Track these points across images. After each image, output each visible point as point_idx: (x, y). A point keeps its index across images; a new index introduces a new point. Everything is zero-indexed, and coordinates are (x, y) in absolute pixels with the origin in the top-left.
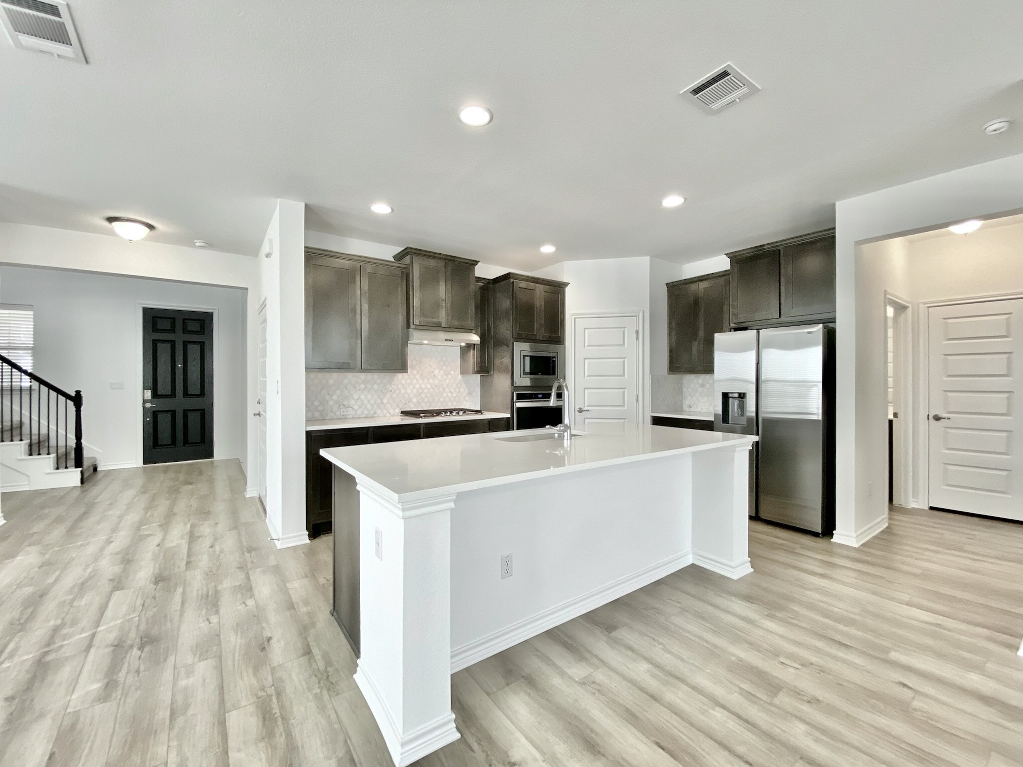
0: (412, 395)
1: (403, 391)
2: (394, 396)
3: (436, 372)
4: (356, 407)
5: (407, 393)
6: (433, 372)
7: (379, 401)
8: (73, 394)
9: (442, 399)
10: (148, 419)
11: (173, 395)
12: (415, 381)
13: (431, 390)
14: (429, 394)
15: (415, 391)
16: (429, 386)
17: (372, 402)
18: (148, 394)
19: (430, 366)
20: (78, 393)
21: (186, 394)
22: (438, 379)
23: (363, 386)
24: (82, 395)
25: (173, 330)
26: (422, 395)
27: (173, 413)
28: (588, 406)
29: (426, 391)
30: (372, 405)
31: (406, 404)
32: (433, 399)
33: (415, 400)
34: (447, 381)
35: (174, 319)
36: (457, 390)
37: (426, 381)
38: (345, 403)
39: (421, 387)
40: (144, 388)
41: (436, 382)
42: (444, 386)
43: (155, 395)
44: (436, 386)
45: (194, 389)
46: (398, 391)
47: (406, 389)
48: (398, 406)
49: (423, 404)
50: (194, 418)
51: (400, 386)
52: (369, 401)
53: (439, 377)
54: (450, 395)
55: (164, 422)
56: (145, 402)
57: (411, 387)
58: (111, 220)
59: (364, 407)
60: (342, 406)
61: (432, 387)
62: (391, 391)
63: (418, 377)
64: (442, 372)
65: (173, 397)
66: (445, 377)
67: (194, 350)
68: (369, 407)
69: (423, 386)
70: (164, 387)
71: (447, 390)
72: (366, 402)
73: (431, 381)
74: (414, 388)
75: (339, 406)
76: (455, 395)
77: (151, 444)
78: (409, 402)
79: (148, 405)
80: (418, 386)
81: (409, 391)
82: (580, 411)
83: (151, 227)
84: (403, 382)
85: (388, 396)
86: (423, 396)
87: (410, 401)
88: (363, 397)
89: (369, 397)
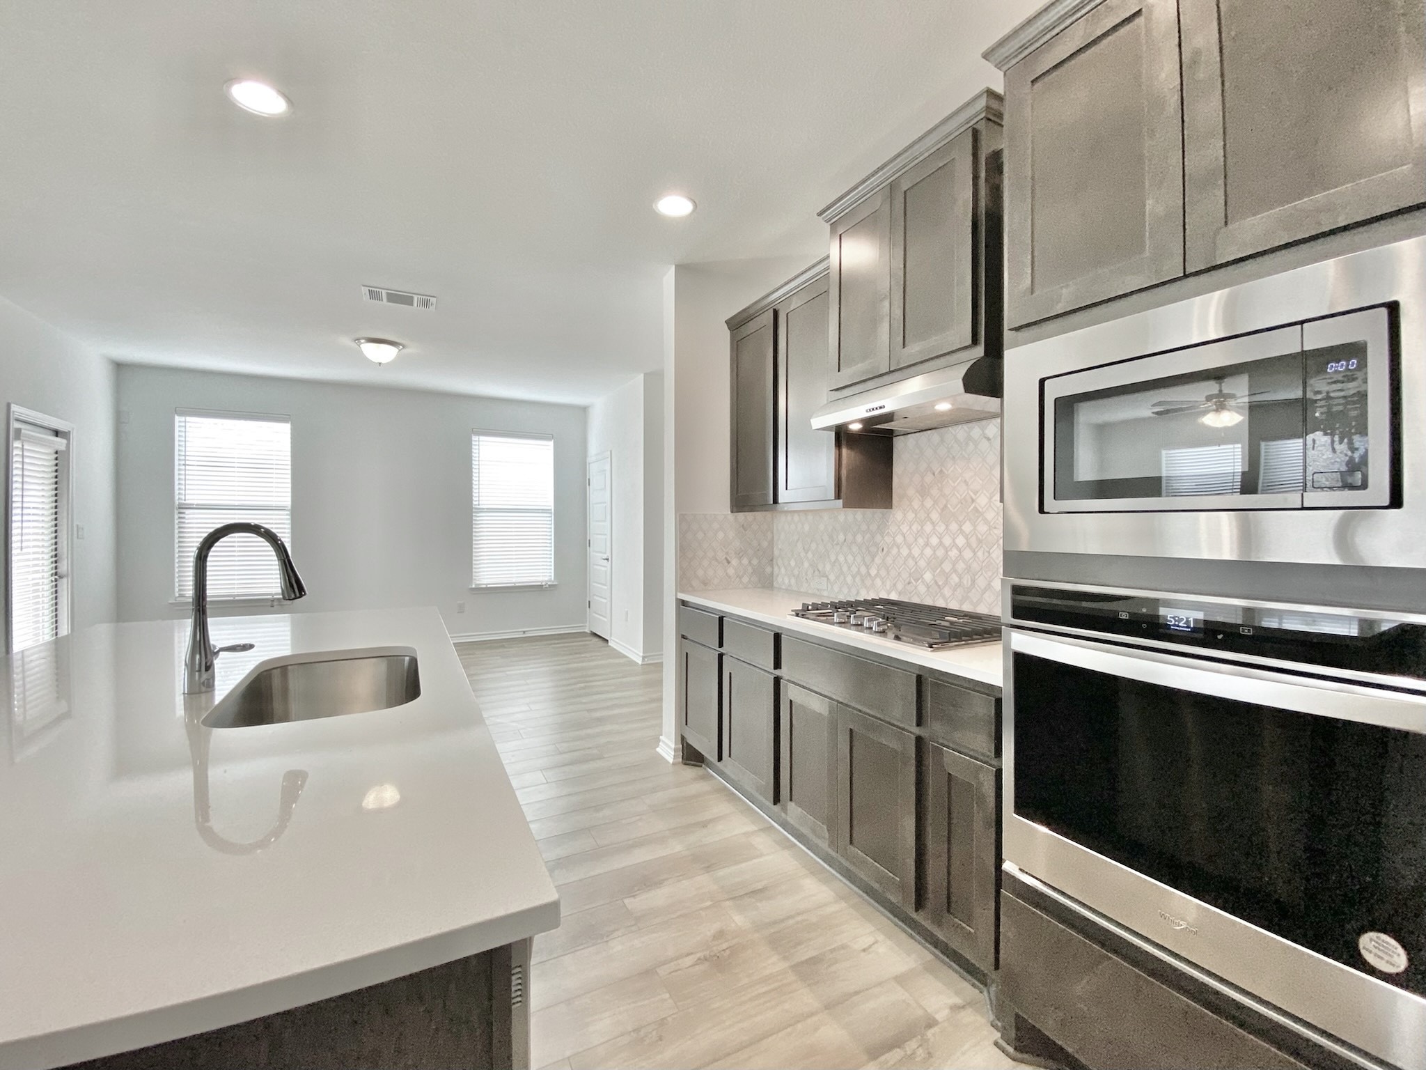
0: (922, 563)
1: (905, 552)
2: (889, 560)
4: (832, 577)
5: (913, 558)
6: (973, 501)
7: (863, 570)
12: (928, 528)
13: (968, 554)
14: (961, 566)
15: (928, 552)
16: (961, 541)
17: (854, 569)
22: (986, 522)
26: (943, 566)
29: (953, 553)
30: (854, 577)
31: (909, 583)
32: (973, 581)
33: (928, 576)
37: (954, 527)
38: (820, 567)
39: (941, 543)
44: (980, 541)
46: (895, 551)
47: (909, 547)
48: (895, 586)
49: (947, 592)
51: (899, 539)
52: (849, 567)
57: (921, 541)
59: (842, 578)
60: (817, 572)
62: (883, 550)
63: (935, 516)
68: (849, 581)
69: (947, 541)
72: (845, 569)
73: (967, 527)
74: (927, 544)
75: (814, 572)
78: (917, 580)
80: (934, 541)
81: (916, 552)
84: (905, 528)
85: (878, 560)
86: (947, 567)
87: (918, 577)
88: (841, 558)
89: (850, 558)
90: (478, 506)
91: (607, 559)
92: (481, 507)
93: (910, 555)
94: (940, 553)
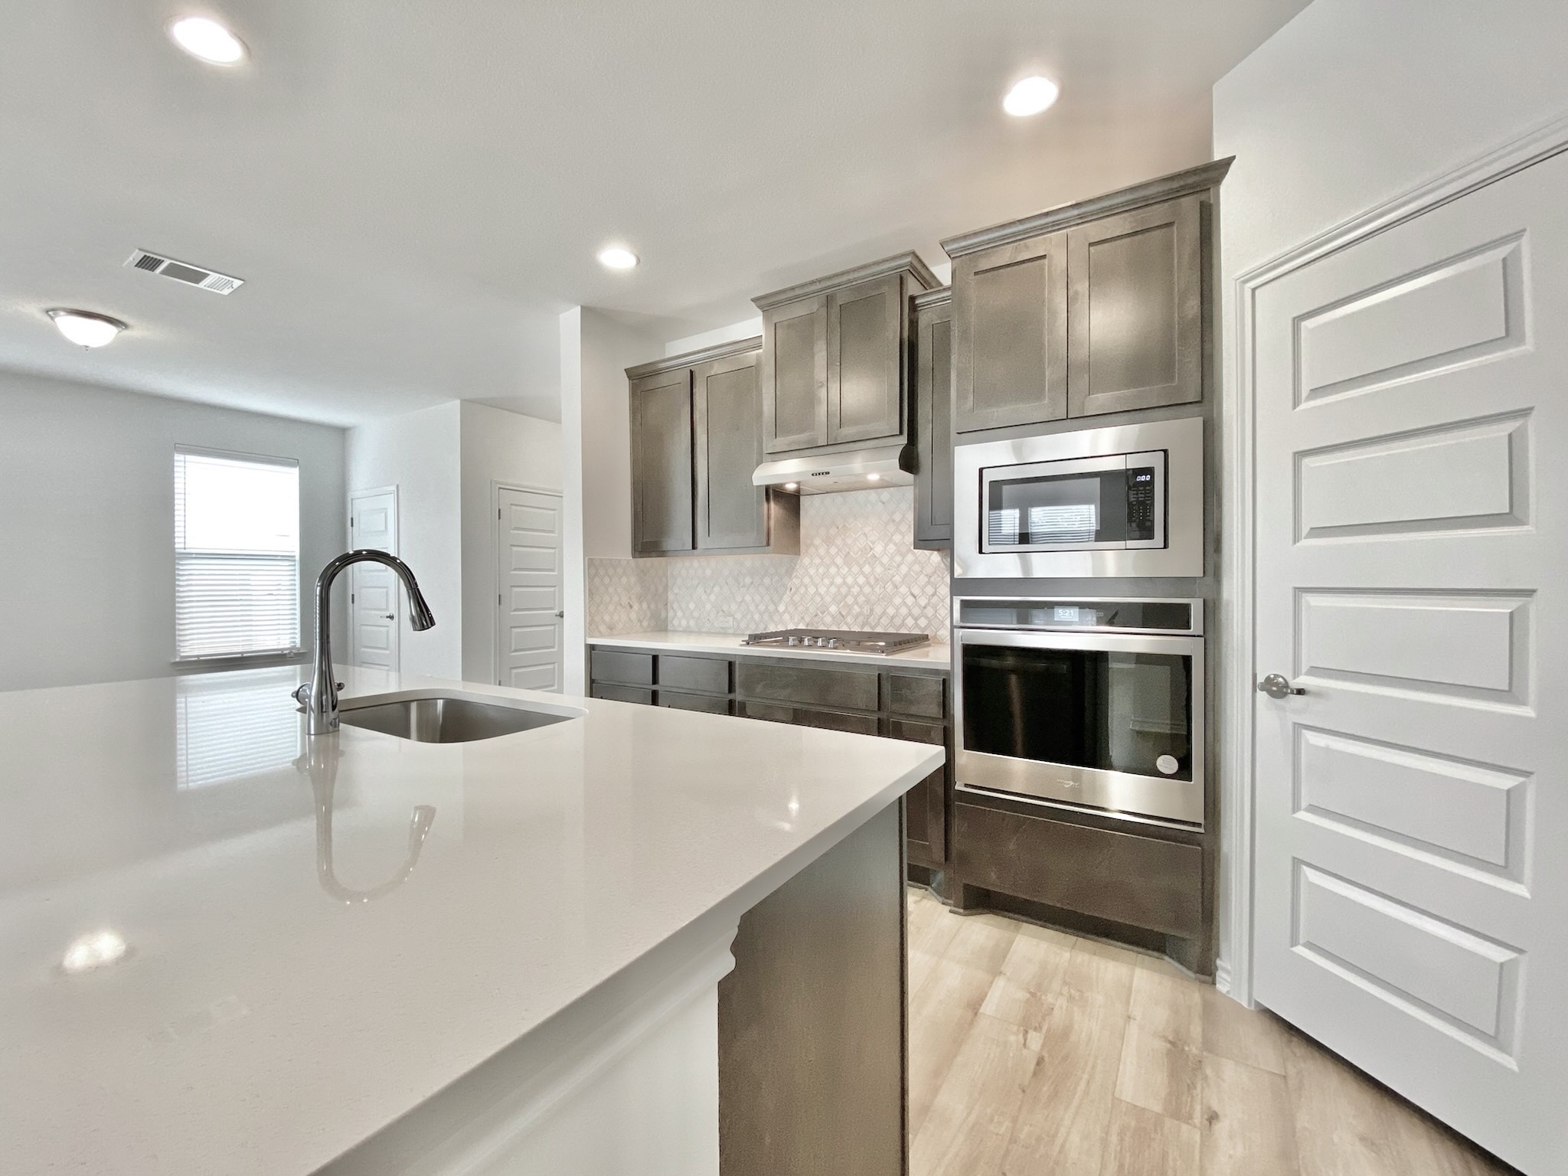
0: (828, 599)
1: (812, 590)
2: (797, 598)
3: (878, 549)
4: (738, 616)
5: (820, 595)
6: (871, 549)
7: (771, 608)
9: (891, 611)
12: (833, 570)
13: (867, 590)
14: (861, 599)
15: (833, 590)
16: (861, 580)
17: (762, 607)
19: (865, 535)
22: (882, 564)
23: (748, 580)
26: (846, 600)
29: (856, 590)
30: (761, 614)
31: (816, 616)
32: (872, 610)
33: (833, 609)
34: (904, 569)
36: (930, 590)
37: (855, 569)
38: (725, 608)
39: (845, 583)
41: (879, 569)
42: (897, 579)
44: (877, 580)
46: (802, 590)
47: (816, 586)
48: (803, 618)
49: (849, 619)
51: (807, 580)
52: (757, 606)
53: (885, 560)
54: (910, 600)
57: (826, 581)
59: (749, 616)
60: (721, 613)
61: (868, 583)
62: (791, 589)
63: (839, 561)
64: (892, 548)
66: (898, 559)
68: (757, 617)
69: (850, 580)
71: (903, 589)
72: (752, 608)
73: (867, 569)
74: (832, 583)
75: (718, 612)
76: (923, 601)
78: (823, 613)
80: (839, 580)
81: (822, 590)
84: (812, 571)
85: (786, 598)
86: (850, 600)
87: (824, 610)
88: (748, 598)
89: (757, 598)
90: (183, 551)
91: (391, 617)
92: (187, 551)
93: (817, 593)
94: (844, 590)
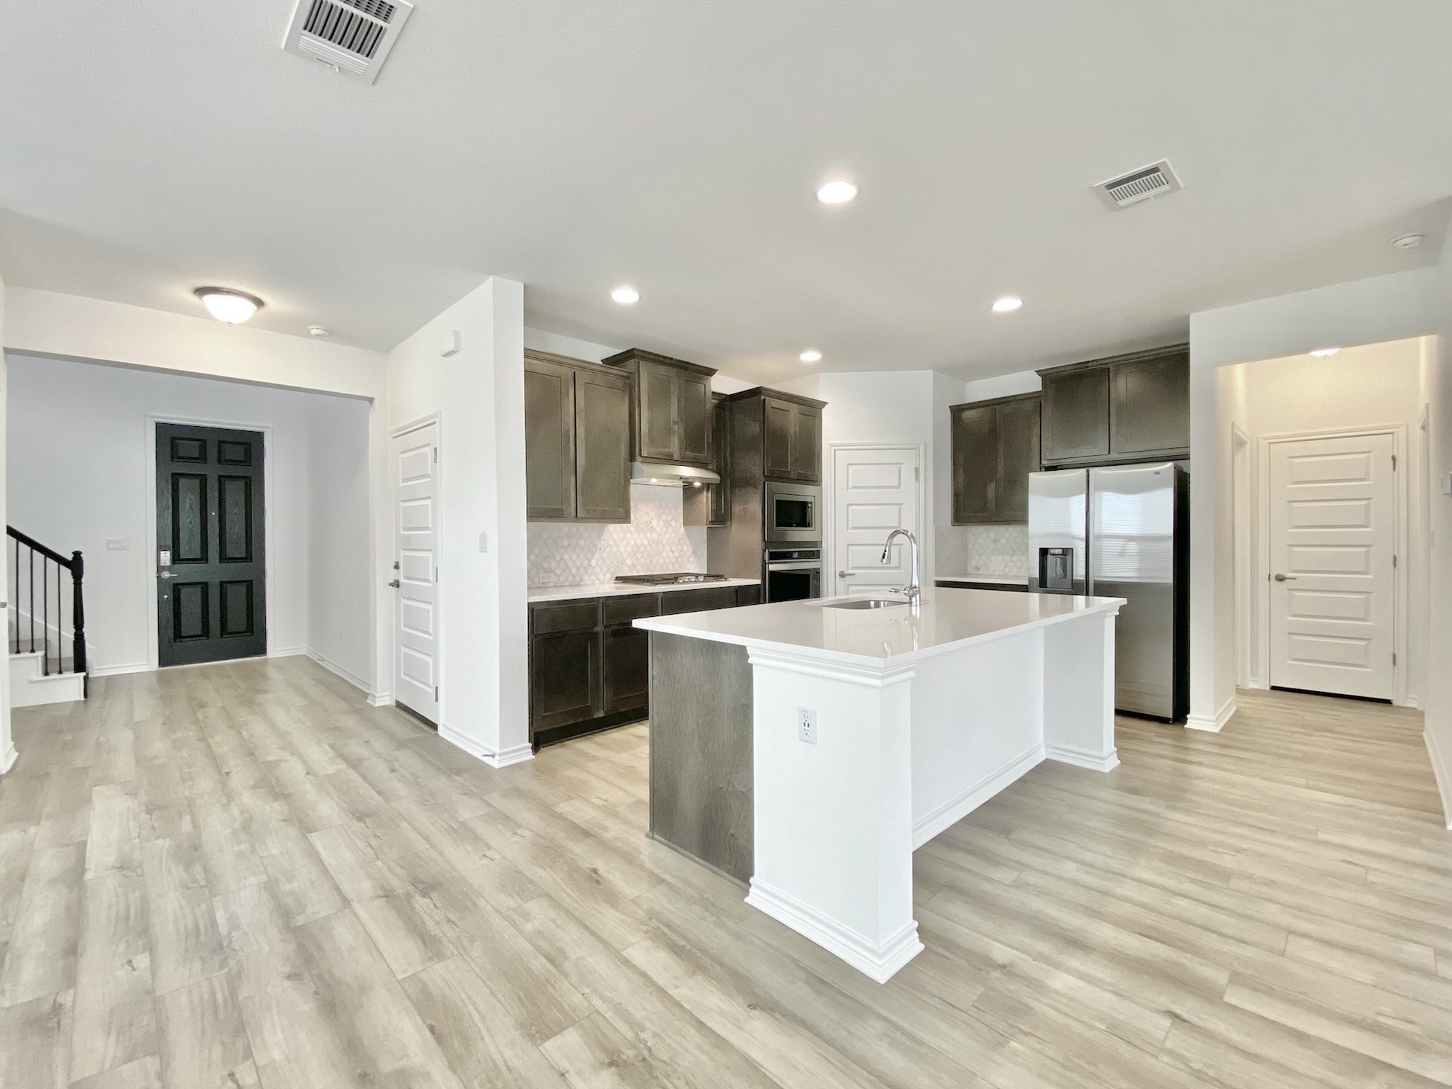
0: (625, 555)
1: (615, 549)
2: (604, 555)
3: (654, 523)
4: (558, 572)
5: (620, 553)
6: (651, 523)
7: (585, 563)
8: (70, 557)
9: (661, 561)
10: (166, 597)
11: (204, 558)
12: (629, 535)
13: (649, 548)
14: (645, 555)
15: (629, 549)
16: (645, 542)
17: (578, 564)
18: (166, 557)
19: (647, 513)
20: (77, 555)
21: (223, 558)
23: (566, 542)
24: (84, 559)
25: (202, 458)
26: (637, 555)
27: (205, 586)
28: (853, 568)
29: (642, 548)
30: (578, 569)
31: (618, 567)
33: (629, 562)
34: (667, 536)
35: (204, 441)
36: (680, 548)
37: (642, 535)
38: (545, 565)
39: (636, 544)
40: (160, 548)
41: (655, 536)
42: (664, 541)
43: (176, 559)
44: (654, 542)
45: (236, 550)
46: (608, 549)
47: (617, 546)
48: (609, 569)
49: (639, 567)
50: (236, 596)
51: (611, 542)
52: (574, 563)
53: (658, 530)
54: (670, 554)
55: (191, 600)
56: (160, 569)
57: (625, 543)
58: (201, 291)
59: (567, 571)
60: (541, 570)
61: (650, 544)
63: (632, 529)
64: (661, 523)
65: (204, 562)
66: (665, 529)
67: (234, 492)
68: (574, 571)
69: (639, 542)
70: (190, 546)
71: (667, 547)
72: (570, 564)
73: (648, 535)
74: (628, 545)
75: (538, 570)
76: (677, 554)
77: (171, 633)
78: (622, 565)
79: (166, 575)
80: (632, 542)
81: (622, 549)
82: (842, 575)
83: (259, 303)
84: (615, 536)
85: (597, 555)
86: (639, 555)
87: (623, 562)
88: (566, 557)
89: (574, 557)
93: (618, 551)
94: (635, 549)
